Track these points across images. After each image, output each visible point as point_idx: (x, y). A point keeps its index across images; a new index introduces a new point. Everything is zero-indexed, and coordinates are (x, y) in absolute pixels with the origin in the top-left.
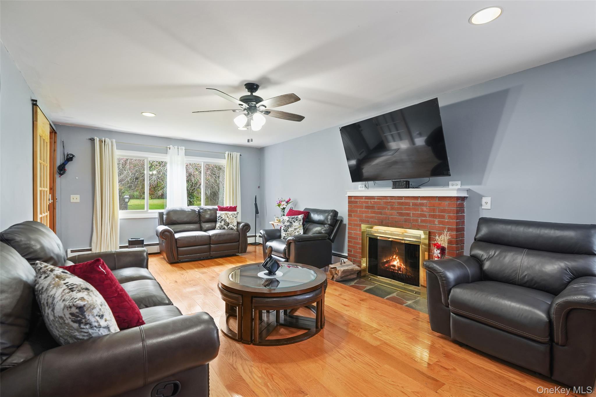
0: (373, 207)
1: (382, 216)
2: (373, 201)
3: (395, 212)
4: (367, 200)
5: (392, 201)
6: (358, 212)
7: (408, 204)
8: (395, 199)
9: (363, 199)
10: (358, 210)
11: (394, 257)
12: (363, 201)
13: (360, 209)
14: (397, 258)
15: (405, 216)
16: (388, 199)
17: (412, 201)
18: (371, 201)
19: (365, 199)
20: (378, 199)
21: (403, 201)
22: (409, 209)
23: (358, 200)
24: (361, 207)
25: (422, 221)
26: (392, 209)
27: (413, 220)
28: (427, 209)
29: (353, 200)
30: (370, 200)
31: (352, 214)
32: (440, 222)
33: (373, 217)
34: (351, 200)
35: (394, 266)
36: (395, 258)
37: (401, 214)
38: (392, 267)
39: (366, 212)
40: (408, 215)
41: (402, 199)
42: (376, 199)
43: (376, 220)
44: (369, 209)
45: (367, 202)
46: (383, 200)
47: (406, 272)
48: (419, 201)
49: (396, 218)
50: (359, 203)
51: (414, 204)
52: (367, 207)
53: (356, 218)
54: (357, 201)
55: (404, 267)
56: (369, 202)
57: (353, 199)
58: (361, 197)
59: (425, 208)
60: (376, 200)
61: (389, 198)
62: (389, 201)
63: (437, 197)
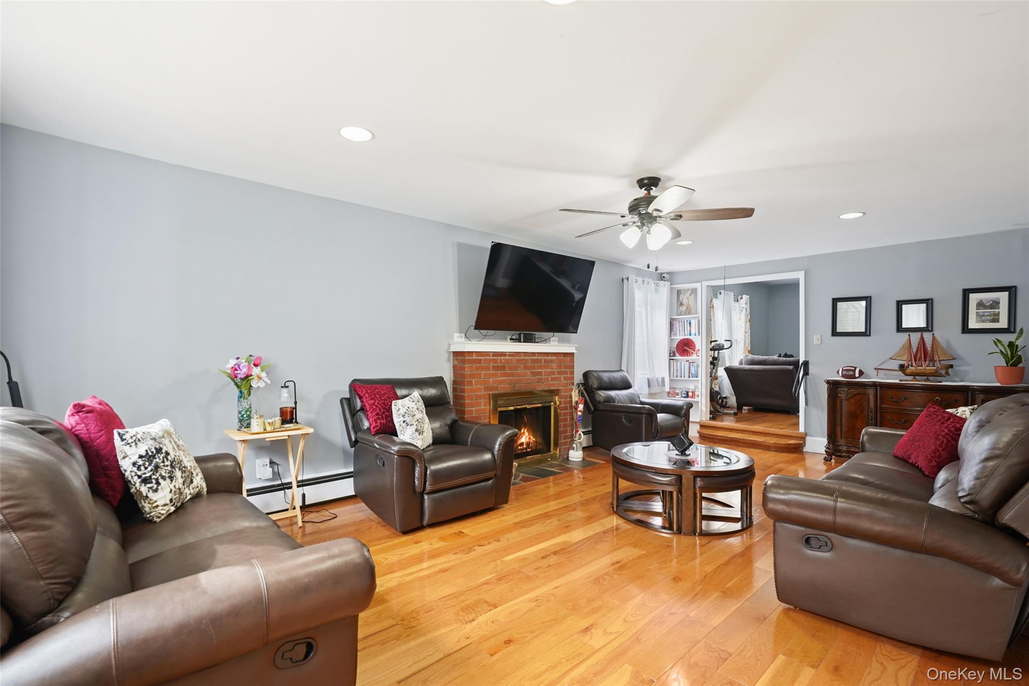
0: (503, 368)
1: (515, 378)
2: (503, 359)
3: (529, 371)
4: (495, 358)
5: (525, 358)
6: (483, 376)
7: (539, 361)
8: (528, 356)
9: (490, 356)
10: (483, 373)
11: (522, 431)
12: (490, 359)
13: (484, 372)
14: (525, 431)
15: (537, 376)
16: (521, 356)
17: (545, 358)
18: (501, 359)
19: (492, 356)
20: (509, 355)
21: (536, 358)
22: (540, 367)
23: (483, 358)
24: (488, 368)
25: (553, 379)
26: (526, 368)
27: (545, 379)
28: (555, 365)
29: (474, 358)
30: (499, 358)
31: (472, 381)
32: (565, 379)
33: (502, 381)
34: (471, 358)
35: (522, 444)
36: (524, 432)
37: (534, 374)
38: (519, 447)
39: (494, 375)
40: (540, 373)
41: (535, 356)
42: (507, 356)
43: (508, 386)
44: (498, 370)
45: (495, 361)
46: (516, 356)
47: (536, 446)
48: (550, 358)
49: (528, 379)
50: (485, 362)
51: (546, 361)
52: (495, 368)
53: (479, 386)
54: (481, 359)
55: (534, 439)
56: (499, 361)
57: (474, 356)
58: (486, 354)
59: (554, 365)
60: (507, 358)
61: (522, 354)
62: (522, 358)
63: (562, 353)
